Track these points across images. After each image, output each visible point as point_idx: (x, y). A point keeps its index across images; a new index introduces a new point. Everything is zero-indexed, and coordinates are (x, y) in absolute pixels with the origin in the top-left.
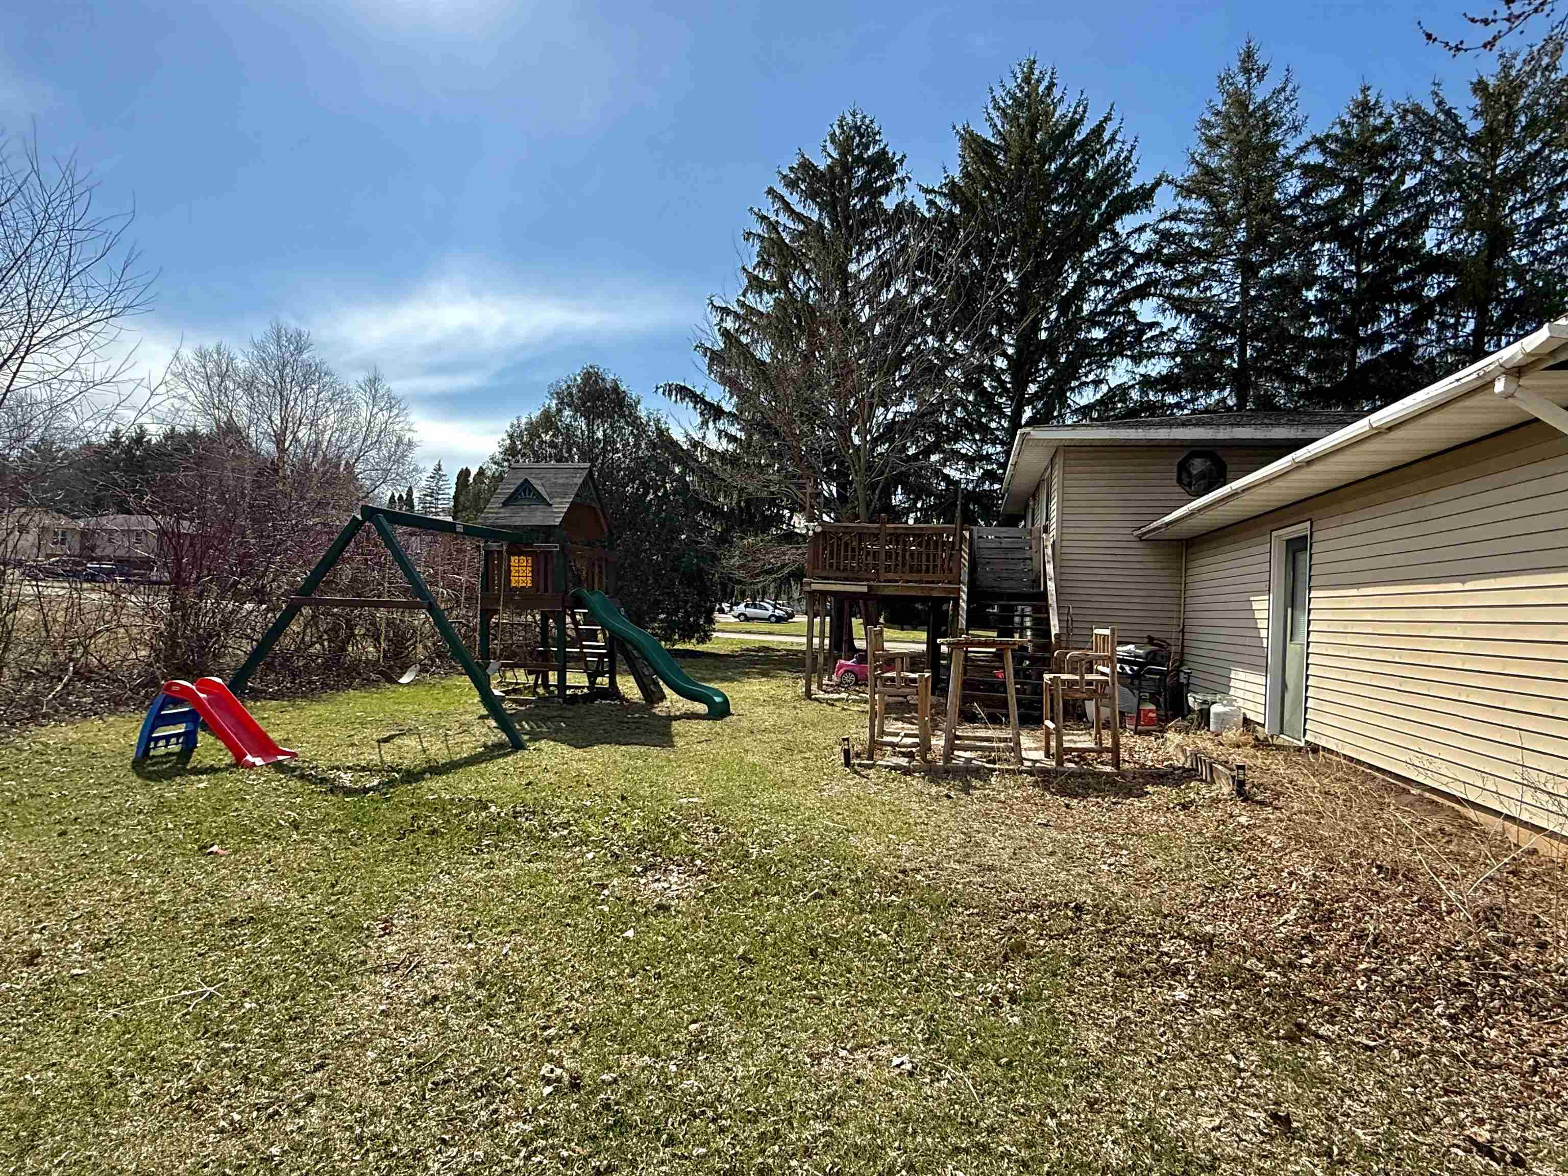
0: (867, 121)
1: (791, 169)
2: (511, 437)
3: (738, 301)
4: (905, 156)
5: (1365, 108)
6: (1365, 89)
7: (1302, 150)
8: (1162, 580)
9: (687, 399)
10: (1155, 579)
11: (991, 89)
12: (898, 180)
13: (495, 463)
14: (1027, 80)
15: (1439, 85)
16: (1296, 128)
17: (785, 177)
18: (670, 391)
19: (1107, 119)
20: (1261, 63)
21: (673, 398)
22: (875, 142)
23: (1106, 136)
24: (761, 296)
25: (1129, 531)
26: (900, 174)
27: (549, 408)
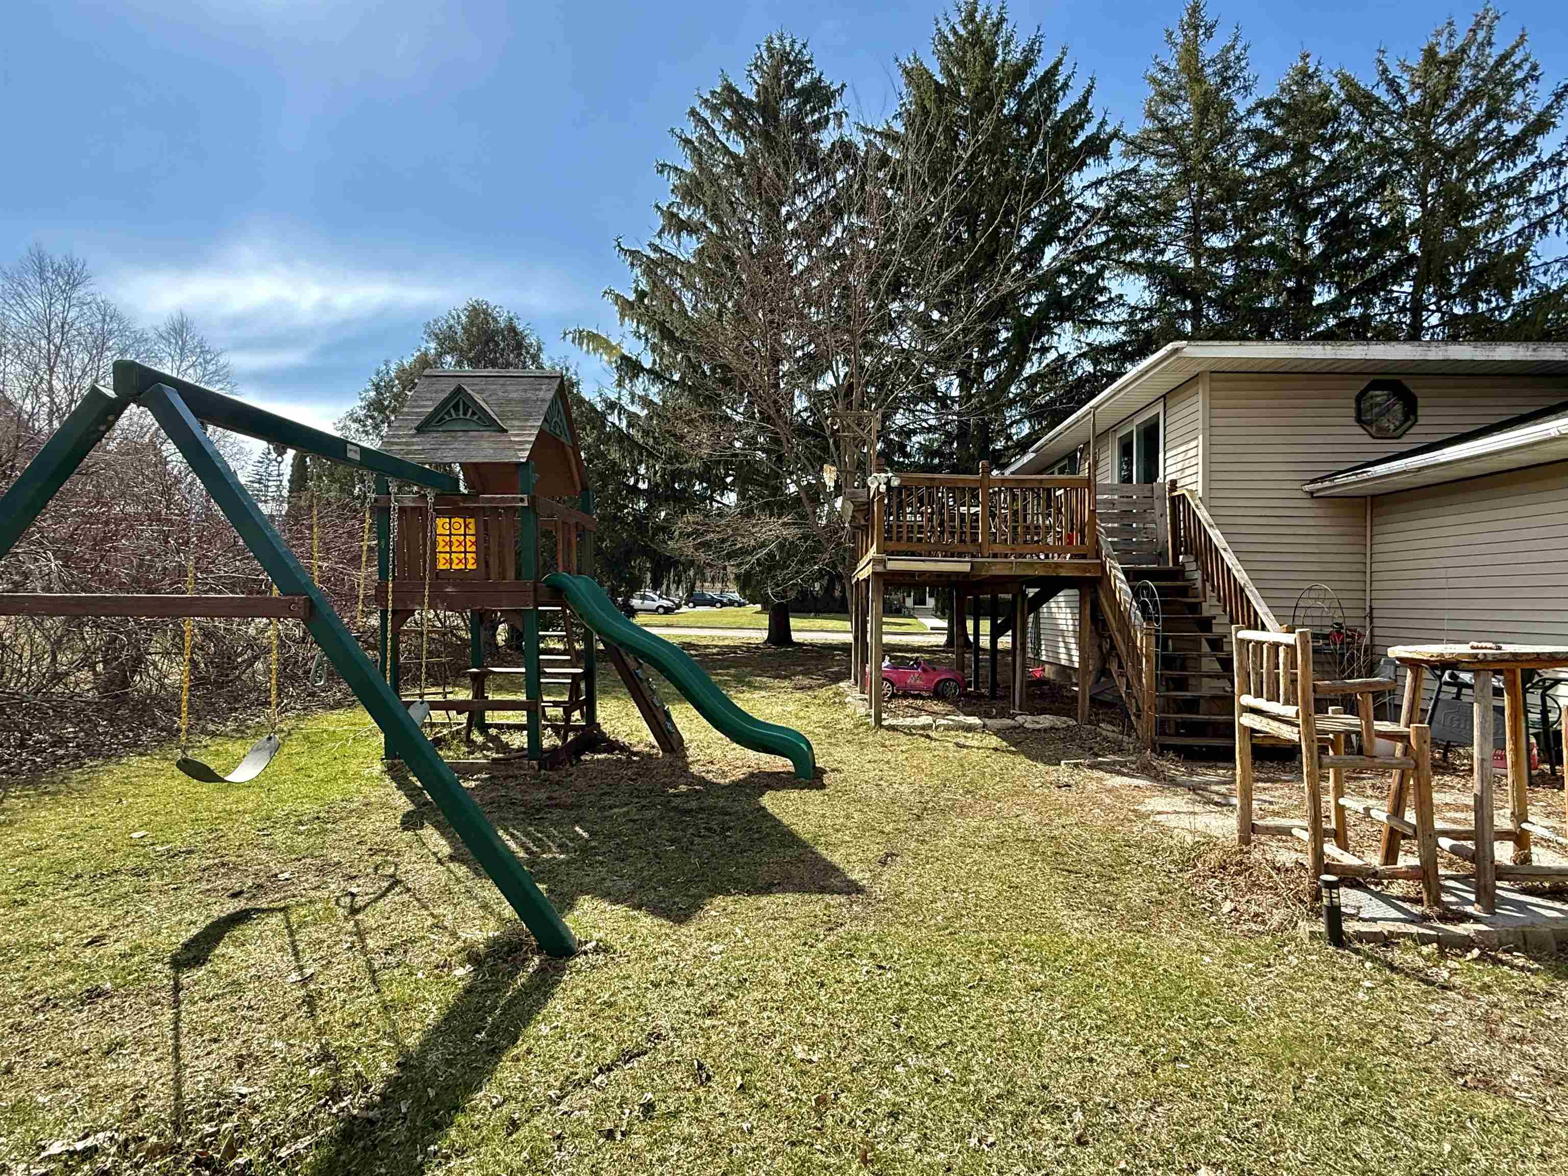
0: (797, 47)
1: (713, 93)
2: (377, 387)
3: (650, 245)
4: (844, 85)
5: (1305, 76)
6: (1305, 57)
7: (1251, 112)
8: (1342, 549)
9: (601, 351)
10: (1335, 549)
11: (936, 19)
12: (835, 113)
13: (355, 421)
14: (971, 17)
15: (1383, 52)
16: (1245, 88)
17: (707, 100)
18: (581, 338)
19: (1059, 63)
20: (1209, 20)
21: (585, 347)
22: (807, 71)
23: (1061, 79)
24: (679, 237)
25: (1297, 485)
26: (837, 107)
27: (426, 354)
